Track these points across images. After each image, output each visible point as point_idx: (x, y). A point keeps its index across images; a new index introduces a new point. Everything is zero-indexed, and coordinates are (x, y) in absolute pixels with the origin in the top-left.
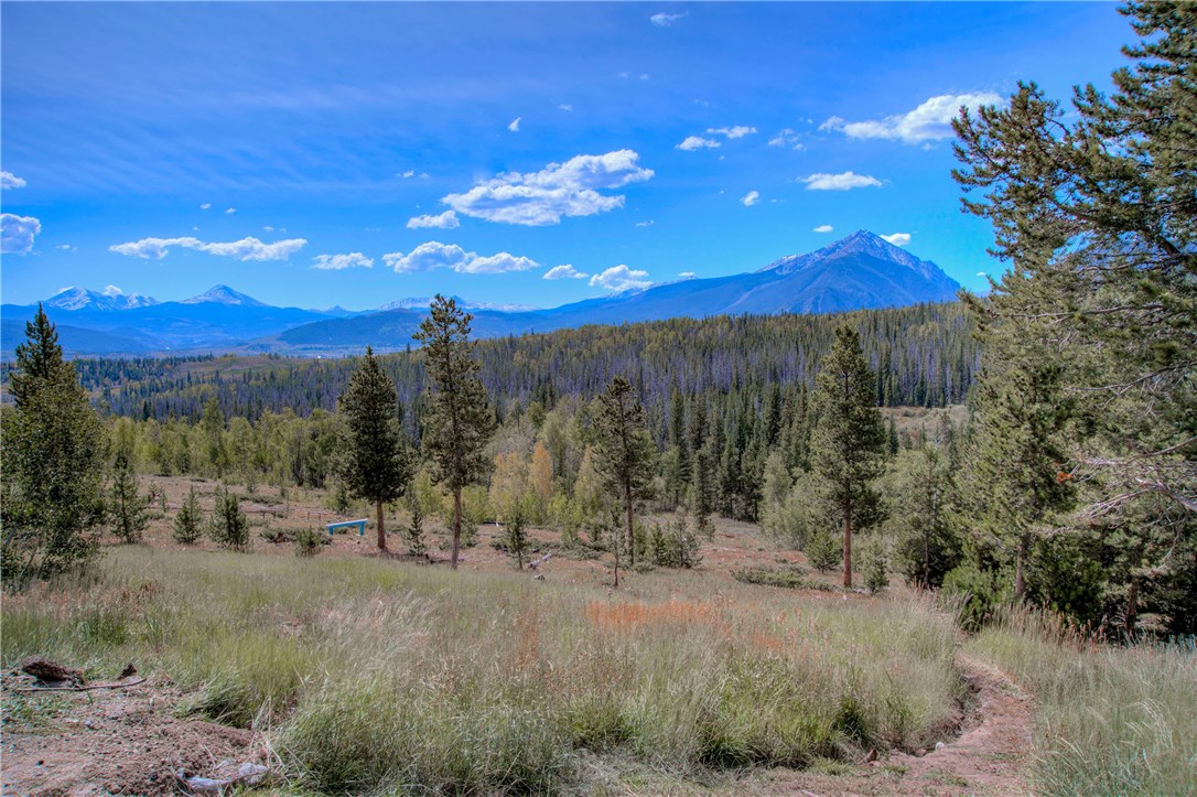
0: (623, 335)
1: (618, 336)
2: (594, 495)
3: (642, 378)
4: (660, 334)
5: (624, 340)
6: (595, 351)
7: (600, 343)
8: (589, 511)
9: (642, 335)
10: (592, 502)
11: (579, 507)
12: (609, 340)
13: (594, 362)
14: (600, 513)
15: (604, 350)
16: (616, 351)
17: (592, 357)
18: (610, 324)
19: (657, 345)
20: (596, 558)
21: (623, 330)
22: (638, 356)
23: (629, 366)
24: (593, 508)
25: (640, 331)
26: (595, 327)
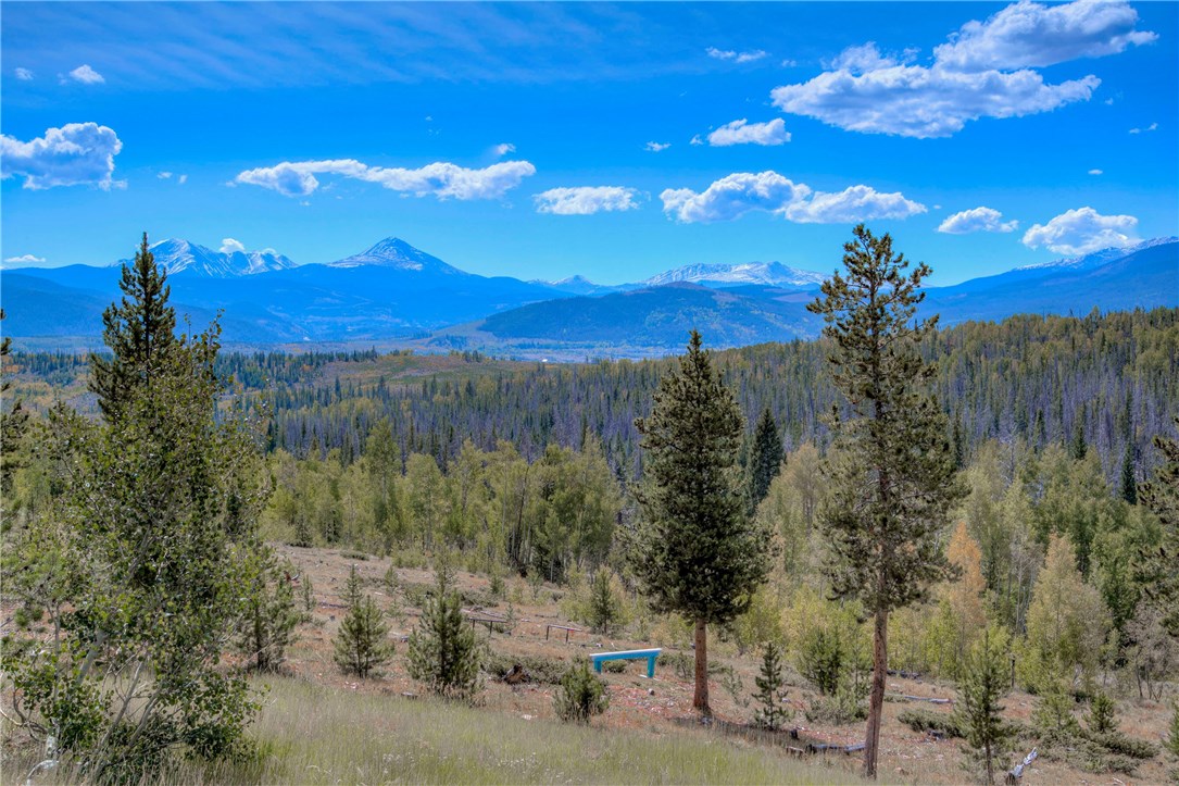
0: (1090, 334)
1: (1080, 337)
2: (1065, 633)
3: (1129, 414)
4: (1165, 334)
5: (1089, 344)
6: (1035, 362)
7: (1044, 349)
8: (1057, 661)
9: (1128, 334)
10: (1062, 645)
11: (1035, 653)
12: (1061, 344)
13: (1032, 382)
14: (1077, 669)
15: (1051, 361)
16: (1076, 363)
17: (1029, 373)
18: (1065, 315)
19: (1158, 354)
21: (1090, 326)
22: (1119, 373)
23: (1103, 393)
24: (1064, 656)
25: (1125, 326)
26: (1034, 319)
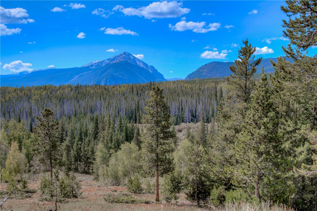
0: (21, 92)
1: (19, 92)
2: (16, 166)
3: (31, 111)
4: (39, 92)
5: (22, 94)
6: (7, 99)
7: (10, 95)
8: (13, 173)
9: (31, 92)
10: (15, 169)
11: (8, 172)
12: (14, 94)
13: (7, 104)
14: (19, 174)
15: (12, 98)
16: (18, 99)
17: (6, 101)
18: (15, 87)
19: (38, 97)
20: (30, 197)
21: (21, 90)
22: (29, 101)
23: (25, 106)
24: (15, 172)
25: (30, 90)
26: (7, 88)
